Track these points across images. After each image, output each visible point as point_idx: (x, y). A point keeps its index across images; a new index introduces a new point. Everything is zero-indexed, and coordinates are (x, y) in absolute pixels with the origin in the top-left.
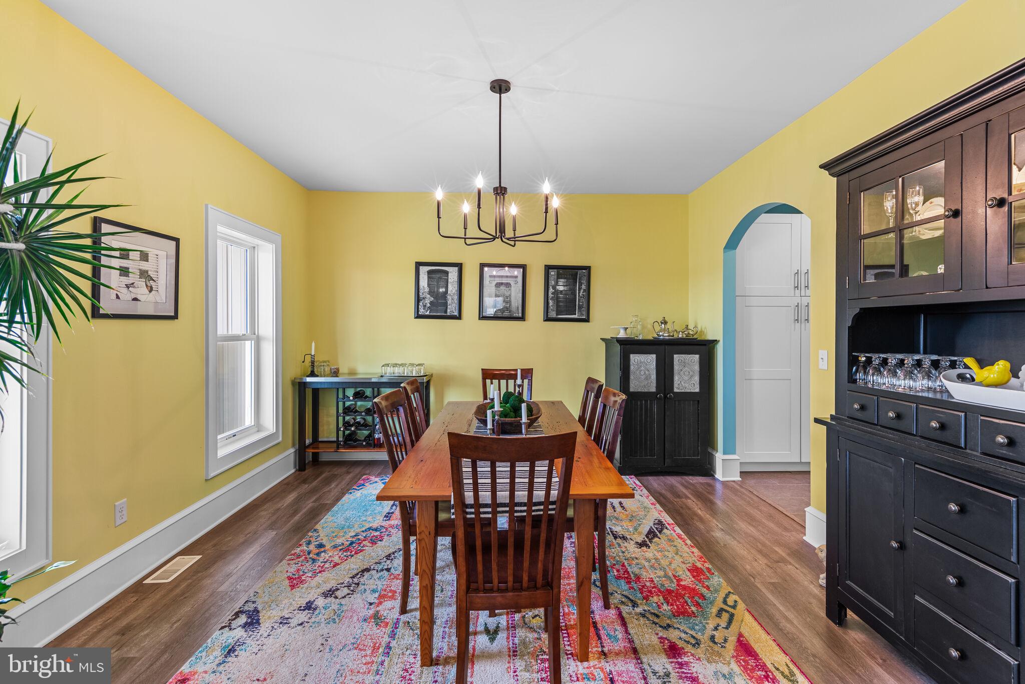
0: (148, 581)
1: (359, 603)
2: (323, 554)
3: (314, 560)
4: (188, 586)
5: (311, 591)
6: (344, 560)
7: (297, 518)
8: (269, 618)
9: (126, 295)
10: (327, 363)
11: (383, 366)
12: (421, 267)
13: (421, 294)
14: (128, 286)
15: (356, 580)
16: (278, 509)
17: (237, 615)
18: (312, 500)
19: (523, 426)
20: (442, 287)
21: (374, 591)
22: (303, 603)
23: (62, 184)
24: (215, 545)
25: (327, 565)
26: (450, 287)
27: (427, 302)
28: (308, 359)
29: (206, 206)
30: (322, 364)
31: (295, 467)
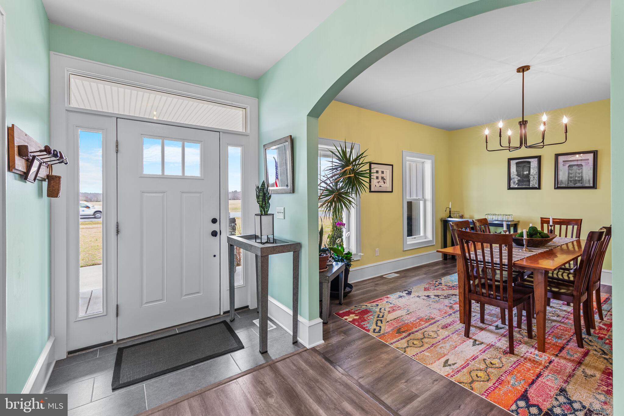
0: (384, 276)
1: (447, 302)
2: (440, 286)
3: (436, 286)
4: (394, 280)
5: (431, 293)
6: (447, 289)
7: (436, 274)
8: (414, 294)
9: (378, 185)
10: (458, 212)
11: (486, 215)
12: (511, 161)
13: (511, 176)
14: (378, 182)
15: (449, 296)
16: (430, 270)
17: (405, 291)
18: (445, 270)
19: (524, 240)
20: (526, 171)
21: (454, 301)
22: (427, 295)
23: (360, 159)
24: (404, 274)
25: (440, 289)
26: (532, 171)
27: (516, 180)
28: (448, 210)
29: (402, 151)
30: (455, 213)
31: (442, 258)
